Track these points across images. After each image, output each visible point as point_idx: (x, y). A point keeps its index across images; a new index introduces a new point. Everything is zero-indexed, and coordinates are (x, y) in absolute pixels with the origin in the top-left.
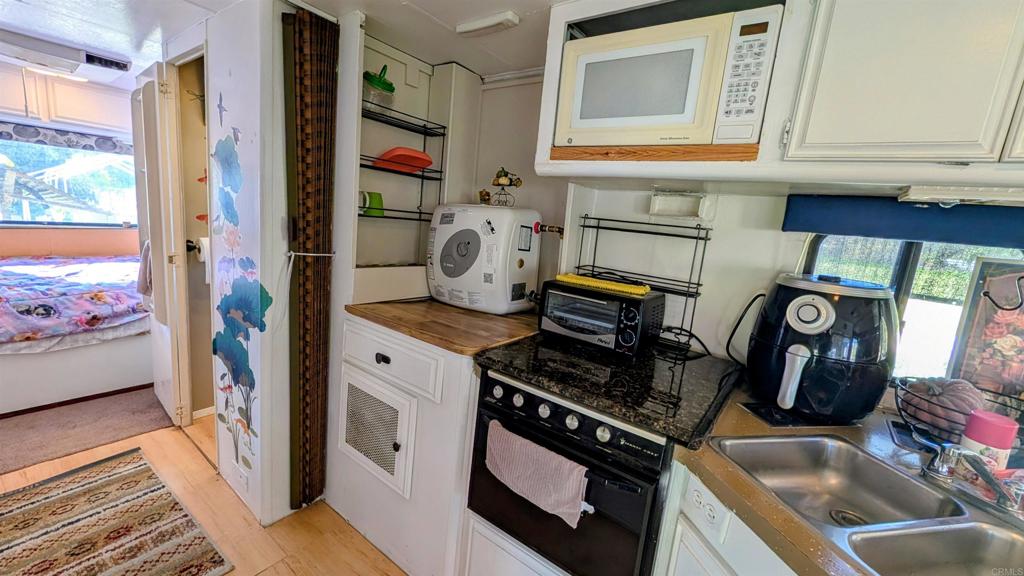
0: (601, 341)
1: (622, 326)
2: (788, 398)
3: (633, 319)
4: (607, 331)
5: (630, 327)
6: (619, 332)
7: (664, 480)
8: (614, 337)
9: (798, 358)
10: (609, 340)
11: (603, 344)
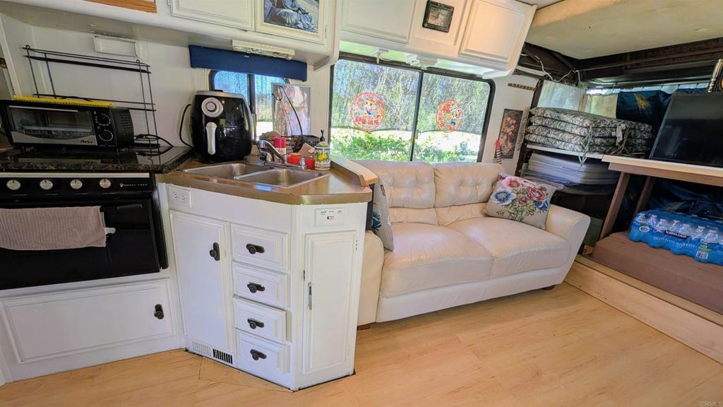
0: (83, 141)
1: (99, 127)
2: (212, 148)
3: (106, 121)
4: (86, 134)
5: (106, 128)
6: (97, 132)
7: (155, 196)
8: (95, 136)
9: (212, 128)
10: (92, 140)
11: (87, 144)
